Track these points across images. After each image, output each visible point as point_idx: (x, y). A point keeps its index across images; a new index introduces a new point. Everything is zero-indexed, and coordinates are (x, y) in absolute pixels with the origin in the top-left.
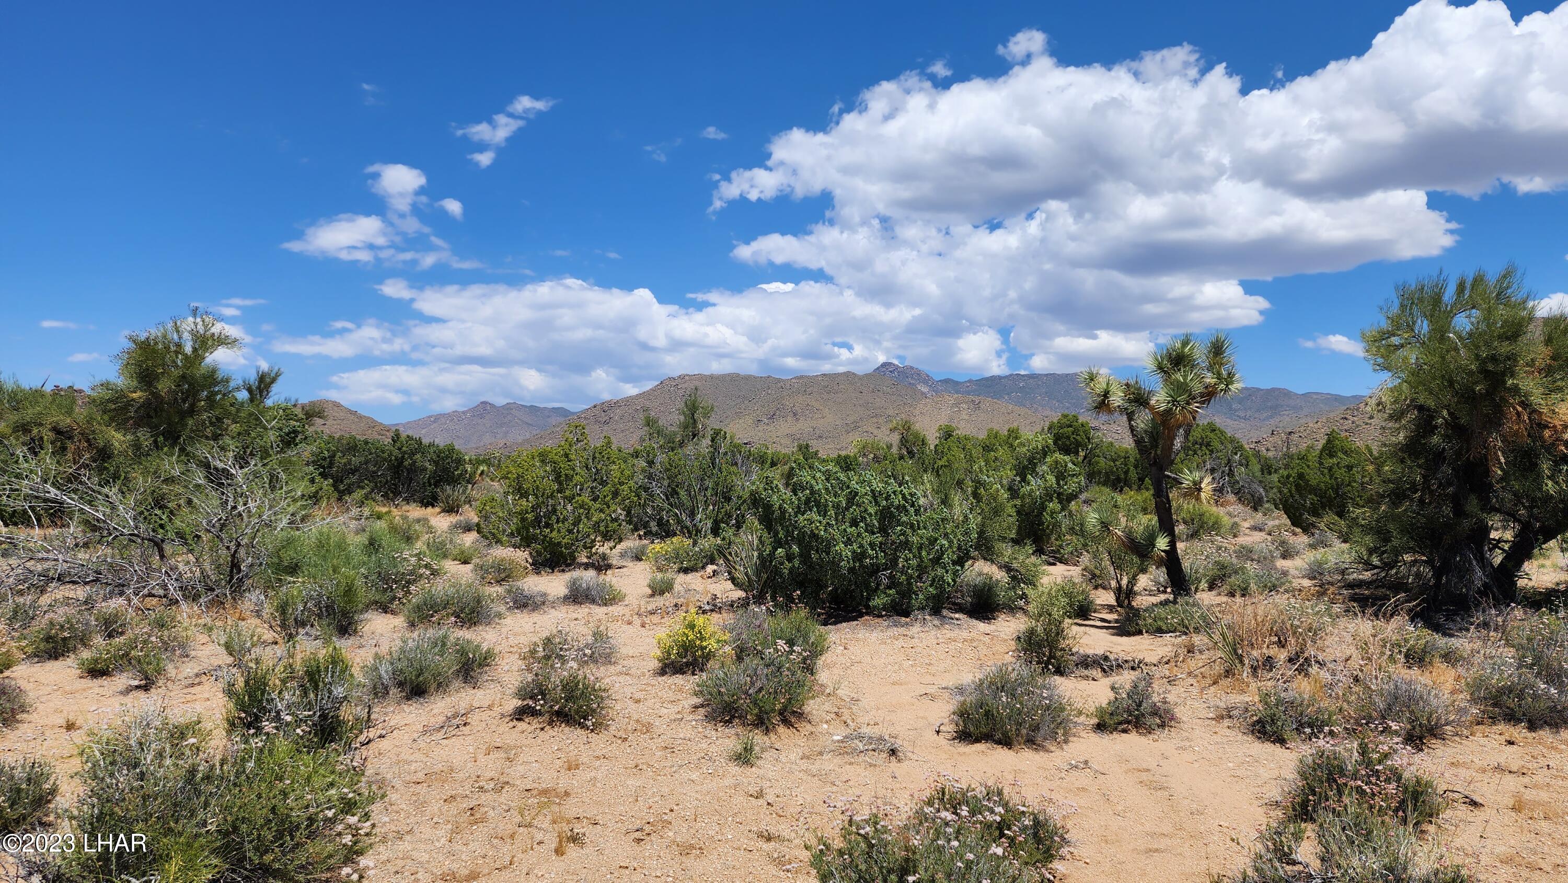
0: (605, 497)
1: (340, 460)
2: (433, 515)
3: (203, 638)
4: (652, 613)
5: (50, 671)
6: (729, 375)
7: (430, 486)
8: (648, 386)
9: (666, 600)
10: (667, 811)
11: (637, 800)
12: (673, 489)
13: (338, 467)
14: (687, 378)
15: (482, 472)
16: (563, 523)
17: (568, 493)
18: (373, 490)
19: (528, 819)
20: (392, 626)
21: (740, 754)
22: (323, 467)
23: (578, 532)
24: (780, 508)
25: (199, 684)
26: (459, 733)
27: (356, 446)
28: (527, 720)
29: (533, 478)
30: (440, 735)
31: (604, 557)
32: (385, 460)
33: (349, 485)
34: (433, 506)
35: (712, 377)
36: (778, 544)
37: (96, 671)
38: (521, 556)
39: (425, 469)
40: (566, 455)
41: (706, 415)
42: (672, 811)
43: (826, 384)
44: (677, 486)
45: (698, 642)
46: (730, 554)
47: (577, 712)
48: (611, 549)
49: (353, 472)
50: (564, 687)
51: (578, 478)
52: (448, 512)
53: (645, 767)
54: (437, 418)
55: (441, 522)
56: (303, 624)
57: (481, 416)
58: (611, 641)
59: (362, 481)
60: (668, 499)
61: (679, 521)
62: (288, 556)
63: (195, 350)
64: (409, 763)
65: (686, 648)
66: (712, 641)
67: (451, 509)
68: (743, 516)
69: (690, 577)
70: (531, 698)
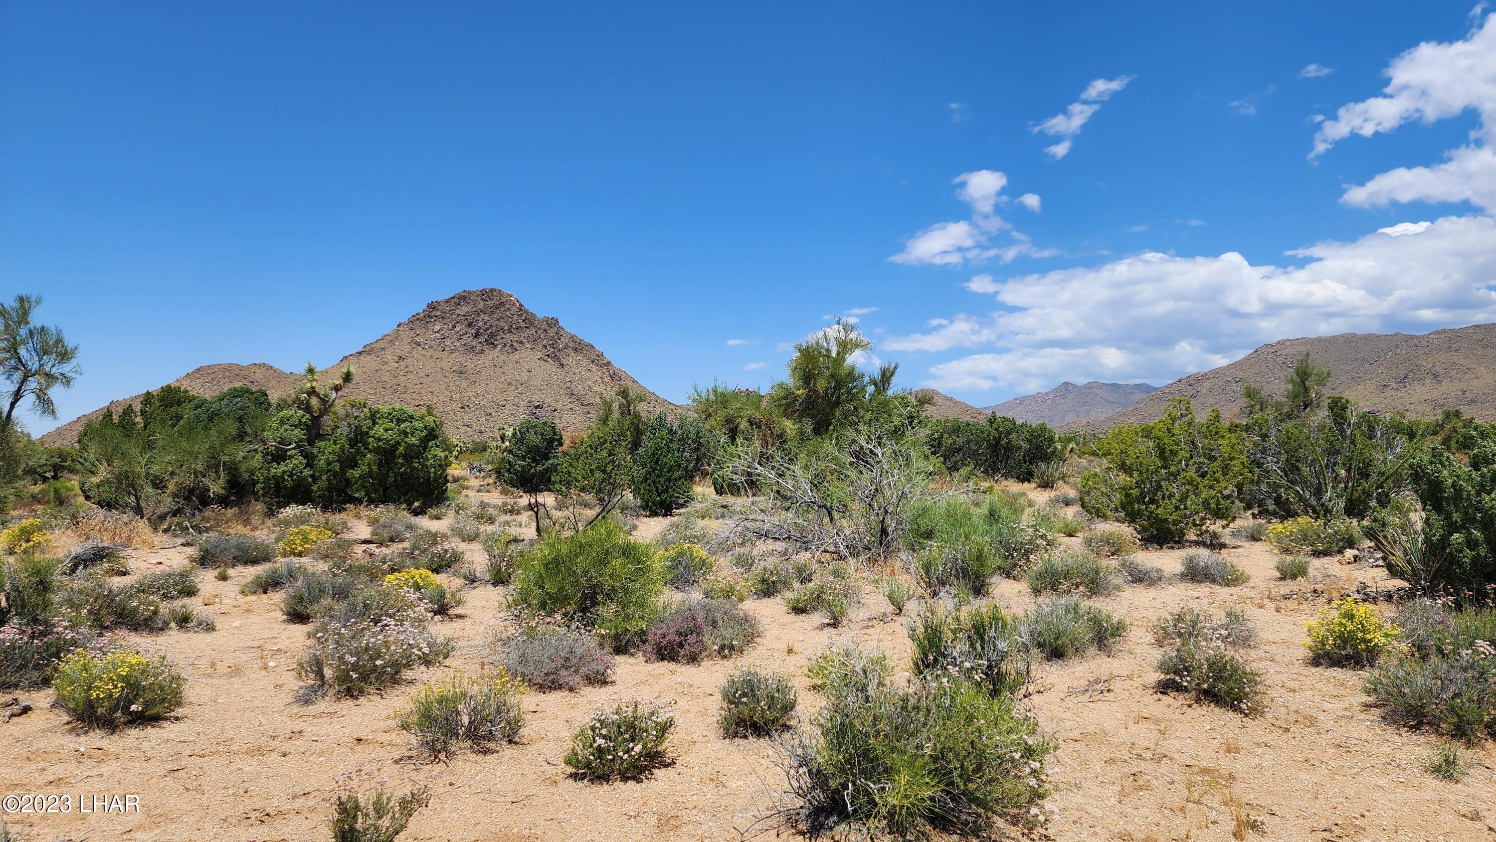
0: (1214, 473)
1: (947, 441)
2: (1030, 489)
3: (868, 588)
4: (1287, 598)
5: (766, 606)
6: (1342, 336)
7: (1025, 463)
8: (1241, 355)
9: (1300, 585)
10: (1358, 816)
11: (1317, 798)
12: (1293, 465)
13: (946, 447)
14: (1288, 343)
15: (1072, 450)
16: (1169, 499)
17: (1173, 469)
18: (975, 467)
19: (1196, 796)
20: (1017, 590)
21: (1440, 766)
22: (934, 447)
23: (1186, 508)
24: (1454, 485)
25: (872, 626)
26: (1104, 699)
27: (959, 428)
28: (1171, 694)
29: (1135, 454)
30: (1086, 697)
31: (1215, 535)
32: (984, 439)
33: (956, 463)
34: (1029, 481)
35: (1320, 340)
36: (1453, 528)
37: (798, 610)
38: (1126, 531)
39: (1021, 447)
40: (1169, 430)
41: (1321, 382)
42: (1363, 816)
43: (1480, 337)
44: (1297, 461)
45: (1360, 635)
46: (1385, 537)
47: (1228, 694)
48: (1224, 527)
49: (958, 450)
50: (1210, 667)
51: (1183, 453)
52: (1043, 487)
53: (1317, 763)
54: (1022, 401)
55: (1041, 497)
56: (943, 583)
57: (1063, 396)
58: (1249, 624)
59: (966, 459)
60: (1286, 475)
61: (1301, 499)
62: (924, 523)
63: (839, 353)
64: (1063, 720)
65: (1345, 639)
66: (1378, 635)
67: (1046, 485)
68: (1387, 495)
69: (1325, 560)
70: (1175, 673)
